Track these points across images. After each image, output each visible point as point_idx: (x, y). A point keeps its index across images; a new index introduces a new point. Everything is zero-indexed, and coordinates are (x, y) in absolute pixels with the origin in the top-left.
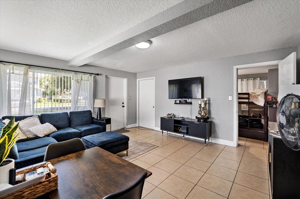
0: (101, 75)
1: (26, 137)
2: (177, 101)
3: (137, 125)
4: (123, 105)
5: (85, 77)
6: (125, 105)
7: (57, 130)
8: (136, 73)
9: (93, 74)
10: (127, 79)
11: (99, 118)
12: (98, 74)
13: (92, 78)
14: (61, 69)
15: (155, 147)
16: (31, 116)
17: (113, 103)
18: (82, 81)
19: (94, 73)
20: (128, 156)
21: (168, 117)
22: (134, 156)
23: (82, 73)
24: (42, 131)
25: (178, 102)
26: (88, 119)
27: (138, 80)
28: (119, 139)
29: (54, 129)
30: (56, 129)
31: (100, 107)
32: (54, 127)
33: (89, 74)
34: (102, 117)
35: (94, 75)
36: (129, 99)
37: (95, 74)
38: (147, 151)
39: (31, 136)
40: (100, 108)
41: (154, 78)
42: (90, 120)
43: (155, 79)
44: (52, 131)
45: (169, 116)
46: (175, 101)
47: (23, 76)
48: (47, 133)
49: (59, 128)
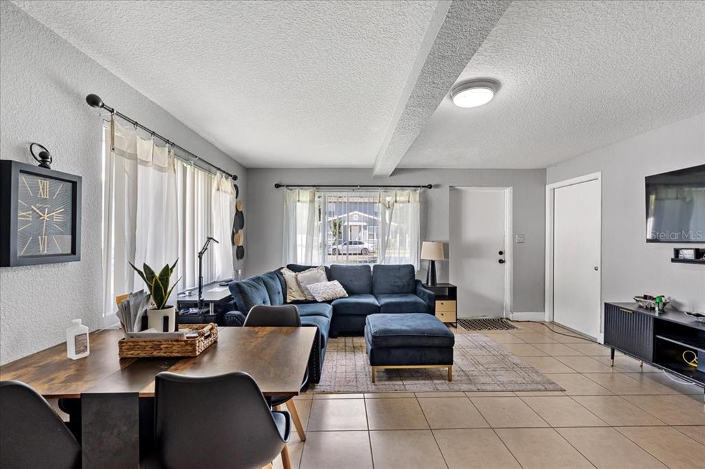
0: (437, 186)
1: (304, 299)
2: (685, 251)
3: (547, 317)
4: (501, 257)
5: (403, 195)
6: (508, 256)
7: (347, 295)
8: (545, 169)
9: (419, 187)
10: (512, 188)
11: (430, 284)
12: (430, 187)
13: (418, 196)
14: (361, 186)
15: (550, 387)
16: (315, 267)
17: (474, 251)
18: (395, 204)
19: (421, 185)
20: (452, 382)
21: (640, 307)
22: (464, 387)
23: (396, 188)
24: (321, 292)
25: (689, 254)
26: (406, 284)
27: (548, 188)
28: (424, 333)
29: (342, 293)
30: (345, 292)
31: (433, 259)
32: (343, 289)
33: (410, 188)
34: (438, 281)
35: (423, 189)
36: (518, 243)
37: (423, 187)
38: (511, 388)
39: (310, 298)
40: (433, 262)
41: (598, 175)
42: (409, 284)
43: (600, 179)
44: (338, 296)
45: (640, 304)
46: (677, 252)
47: (308, 205)
48: (327, 297)
49: (351, 293)
